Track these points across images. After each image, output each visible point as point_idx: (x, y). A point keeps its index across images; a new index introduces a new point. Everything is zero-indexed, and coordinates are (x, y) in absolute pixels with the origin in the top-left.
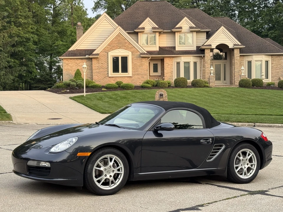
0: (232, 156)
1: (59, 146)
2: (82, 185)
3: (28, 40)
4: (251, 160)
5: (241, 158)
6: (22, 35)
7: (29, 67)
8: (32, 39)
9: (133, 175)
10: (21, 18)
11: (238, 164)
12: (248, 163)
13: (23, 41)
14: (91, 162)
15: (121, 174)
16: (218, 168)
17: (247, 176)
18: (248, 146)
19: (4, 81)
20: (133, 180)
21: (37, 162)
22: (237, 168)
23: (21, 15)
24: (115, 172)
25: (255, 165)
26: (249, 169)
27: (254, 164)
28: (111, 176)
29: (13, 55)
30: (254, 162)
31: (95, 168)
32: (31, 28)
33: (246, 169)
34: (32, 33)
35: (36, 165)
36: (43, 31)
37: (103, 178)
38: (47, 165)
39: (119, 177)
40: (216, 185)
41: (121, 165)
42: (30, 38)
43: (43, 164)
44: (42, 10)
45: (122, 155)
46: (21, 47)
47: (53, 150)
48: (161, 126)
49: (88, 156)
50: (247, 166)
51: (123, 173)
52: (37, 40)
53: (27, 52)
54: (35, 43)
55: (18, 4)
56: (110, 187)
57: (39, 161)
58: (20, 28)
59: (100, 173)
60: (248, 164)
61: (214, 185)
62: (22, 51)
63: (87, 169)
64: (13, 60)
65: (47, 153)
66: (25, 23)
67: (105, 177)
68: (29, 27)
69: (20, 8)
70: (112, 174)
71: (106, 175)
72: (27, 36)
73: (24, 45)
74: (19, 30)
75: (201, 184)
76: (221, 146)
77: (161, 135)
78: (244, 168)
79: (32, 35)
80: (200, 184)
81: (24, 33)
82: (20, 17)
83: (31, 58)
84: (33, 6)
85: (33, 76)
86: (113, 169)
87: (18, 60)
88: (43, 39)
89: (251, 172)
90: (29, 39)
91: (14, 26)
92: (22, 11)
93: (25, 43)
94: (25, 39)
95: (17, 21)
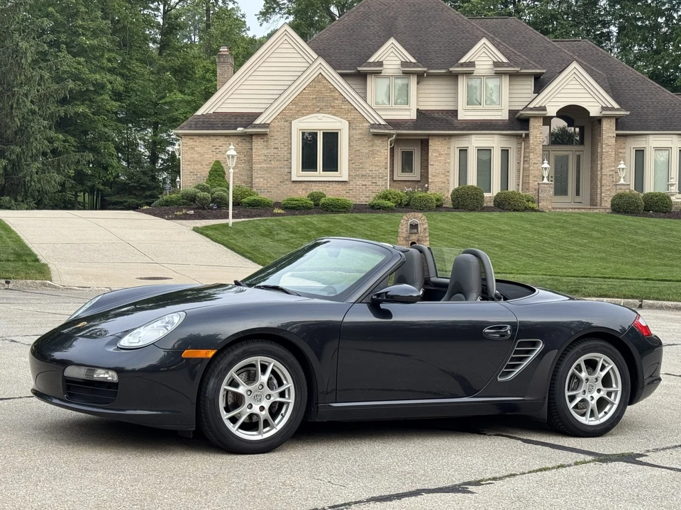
0: (561, 369)
1: (140, 333)
2: (191, 427)
3: (100, 87)
4: (606, 381)
5: (583, 375)
6: (84, 77)
7: (100, 153)
8: (109, 86)
9: (318, 407)
10: (83, 35)
11: (576, 389)
12: (601, 387)
13: (87, 90)
14: (217, 373)
15: (288, 403)
16: (526, 398)
17: (597, 419)
18: (601, 346)
19: (39, 185)
20: (317, 420)
21: (88, 370)
22: (572, 398)
23: (84, 28)
24: (272, 398)
25: (616, 392)
26: (602, 403)
27: (614, 391)
28: (262, 408)
29: (63, 124)
30: (614, 386)
31: (224, 386)
32: (109, 60)
33: (594, 402)
34: (111, 71)
35: (84, 377)
36: (136, 66)
37: (244, 412)
38: (111, 376)
39: (283, 411)
40: (519, 439)
41: (289, 384)
42: (105, 83)
43: (101, 375)
44: (136, 15)
45: (292, 359)
46: (83, 104)
47: (125, 342)
48: (386, 293)
49: (208, 359)
50: (596, 396)
51: (292, 401)
52: (122, 88)
53: (96, 118)
54: (117, 96)
56: (260, 434)
57: (92, 368)
58: (82, 59)
59: (237, 401)
60: (599, 391)
61: (515, 438)
62: (84, 115)
63: (206, 389)
64: (61, 136)
65: (111, 349)
66: (93, 48)
67: (248, 410)
68: (103, 55)
69: (83, 9)
70: (266, 404)
71: (250, 406)
72: (98, 77)
73: (90, 100)
74: (79, 63)
75: (485, 434)
76: (535, 344)
77: (387, 314)
78: (589, 399)
79: (109, 76)
80: (482, 436)
81: (91, 72)
82: (80, 31)
83: (106, 133)
84: (114, 6)
85: (110, 176)
86: (267, 391)
87: (74, 136)
88: (136, 87)
89: (606, 410)
90: (103, 86)
91: (66, 52)
92: (86, 17)
93: (92, 96)
94: (94, 85)
95: (73, 41)
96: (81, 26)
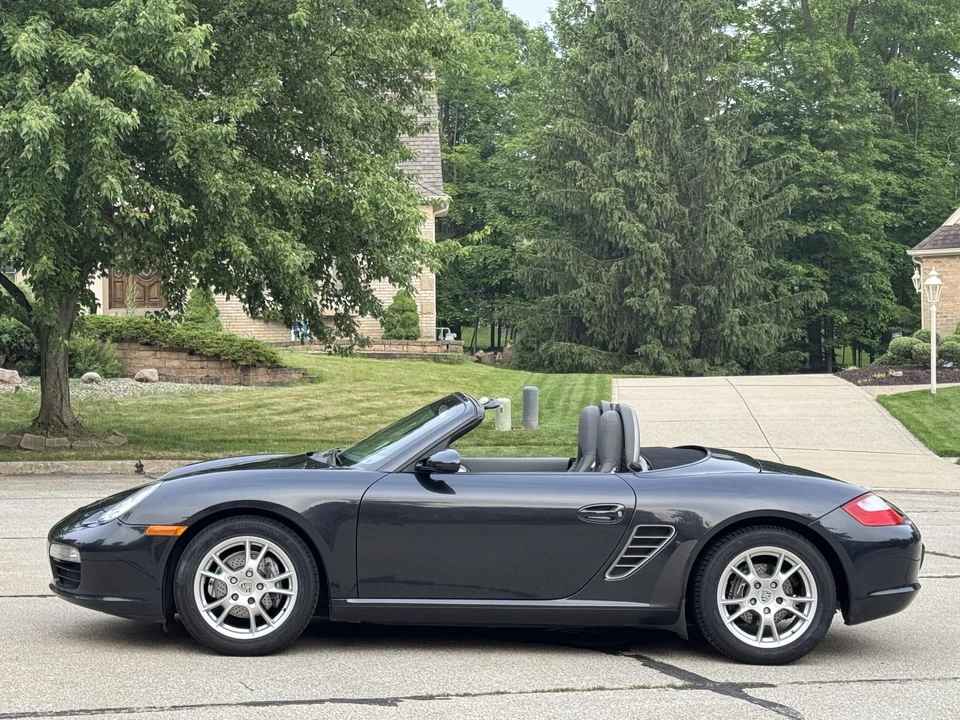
3: (860, 193)
6: (835, 178)
7: (861, 290)
8: (875, 191)
10: (837, 117)
13: (841, 198)
19: (744, 341)
23: (838, 107)
29: (799, 250)
32: (884, 151)
34: (880, 166)
36: (923, 154)
42: (870, 185)
44: (923, 79)
46: (835, 220)
52: (900, 192)
53: (854, 237)
54: (889, 202)
55: (826, 67)
58: (833, 153)
62: (835, 234)
64: (800, 268)
66: (848, 134)
68: (866, 145)
69: (836, 79)
72: (856, 177)
73: (848, 214)
74: (829, 159)
79: (876, 175)
81: (847, 169)
82: (833, 111)
83: (869, 259)
84: (889, 69)
85: (882, 324)
87: (822, 266)
88: (924, 187)
90: (865, 190)
91: (809, 144)
92: (844, 90)
93: (850, 206)
94: (849, 188)
95: (823, 127)
96: (833, 105)
